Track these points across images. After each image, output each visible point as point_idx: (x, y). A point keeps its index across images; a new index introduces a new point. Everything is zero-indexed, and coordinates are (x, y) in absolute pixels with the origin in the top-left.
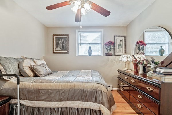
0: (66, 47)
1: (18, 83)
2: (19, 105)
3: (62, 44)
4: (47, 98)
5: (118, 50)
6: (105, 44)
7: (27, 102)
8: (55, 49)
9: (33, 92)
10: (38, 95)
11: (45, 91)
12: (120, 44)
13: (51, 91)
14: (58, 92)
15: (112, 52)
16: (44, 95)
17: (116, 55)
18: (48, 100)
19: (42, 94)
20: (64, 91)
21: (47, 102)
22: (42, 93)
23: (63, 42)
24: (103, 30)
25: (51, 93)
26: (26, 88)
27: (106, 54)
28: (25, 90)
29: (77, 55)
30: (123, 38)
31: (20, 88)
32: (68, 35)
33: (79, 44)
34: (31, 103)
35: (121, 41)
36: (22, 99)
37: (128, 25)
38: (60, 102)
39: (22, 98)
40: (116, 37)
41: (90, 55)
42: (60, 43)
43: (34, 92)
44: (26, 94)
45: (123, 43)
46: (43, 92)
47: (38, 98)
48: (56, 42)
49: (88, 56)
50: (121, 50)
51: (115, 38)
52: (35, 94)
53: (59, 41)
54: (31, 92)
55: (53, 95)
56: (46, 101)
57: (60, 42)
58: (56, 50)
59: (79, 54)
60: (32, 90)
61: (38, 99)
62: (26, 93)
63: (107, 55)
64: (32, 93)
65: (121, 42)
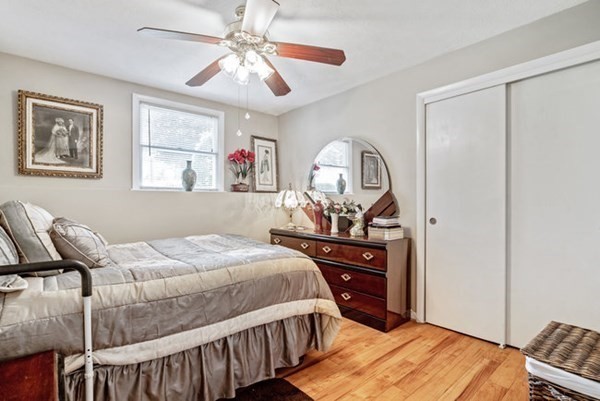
0: (87, 151)
1: (86, 292)
2: (90, 374)
3: (66, 138)
4: (198, 317)
5: (262, 176)
6: (231, 156)
7: (126, 352)
8: (29, 158)
9: (149, 312)
10: (166, 317)
11: (190, 299)
12: (266, 161)
13: (208, 295)
14: (226, 293)
15: (247, 181)
16: (186, 310)
17: (257, 189)
18: (199, 322)
19: (181, 310)
20: (242, 286)
21: (198, 330)
22: (180, 306)
23: (75, 130)
24: (222, 114)
25: (209, 301)
26: (119, 304)
27: (234, 186)
28: (117, 313)
29: (135, 188)
30: (272, 144)
31: (92, 311)
32: (99, 108)
33: (142, 146)
34: (142, 349)
35: (267, 152)
36: (106, 347)
37: (284, 114)
38: (233, 319)
39: (107, 343)
40: (256, 140)
41: (189, 189)
42: (59, 133)
43: (150, 309)
44: (123, 324)
45: (272, 159)
46: (184, 304)
47: (167, 326)
48: (36, 128)
49: (184, 190)
50: (269, 178)
51: (253, 142)
52: (155, 315)
53: (54, 123)
54: (140, 314)
55: (214, 305)
56: (193, 328)
57: (56, 128)
58: (33, 162)
59: (146, 183)
60: (142, 304)
61: (170, 328)
62: (122, 321)
63: (235, 189)
64: (146, 314)
65: (269, 156)
